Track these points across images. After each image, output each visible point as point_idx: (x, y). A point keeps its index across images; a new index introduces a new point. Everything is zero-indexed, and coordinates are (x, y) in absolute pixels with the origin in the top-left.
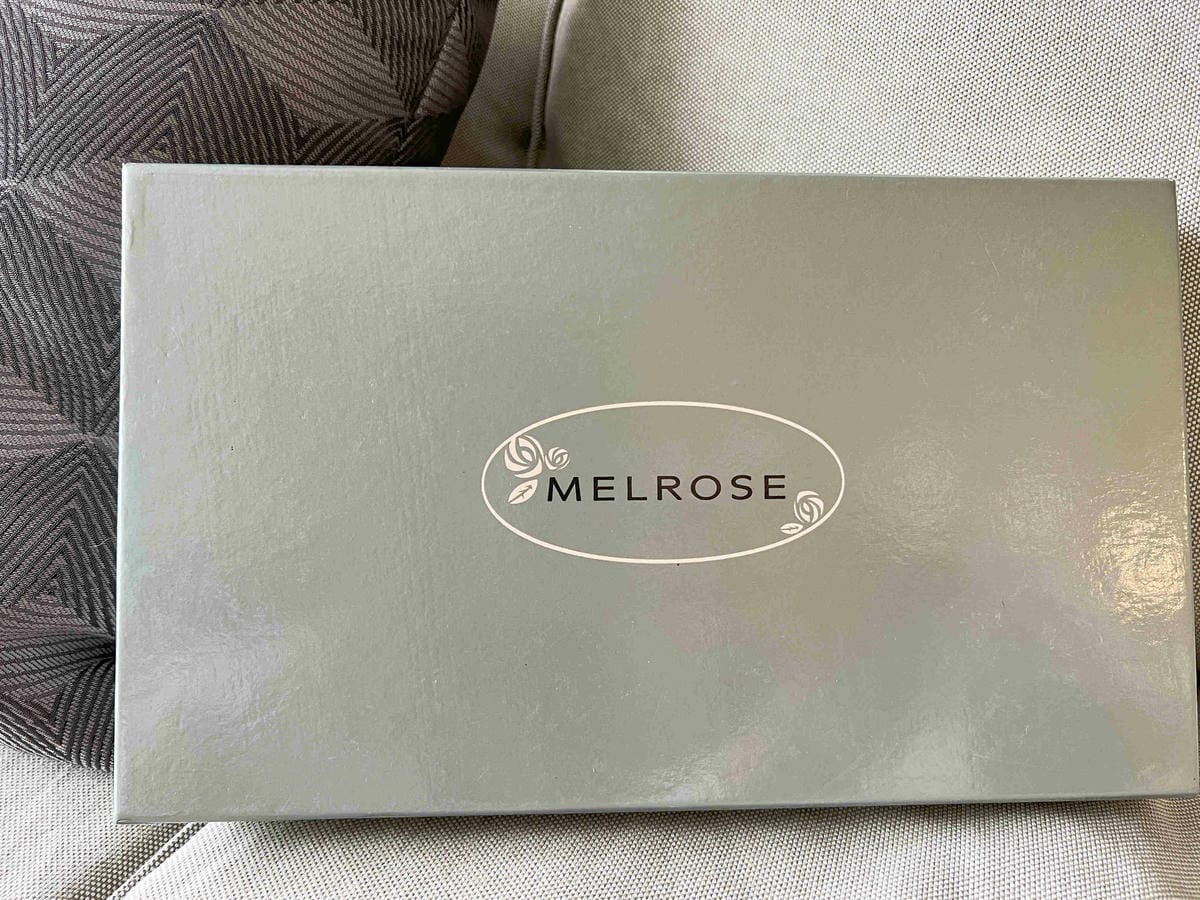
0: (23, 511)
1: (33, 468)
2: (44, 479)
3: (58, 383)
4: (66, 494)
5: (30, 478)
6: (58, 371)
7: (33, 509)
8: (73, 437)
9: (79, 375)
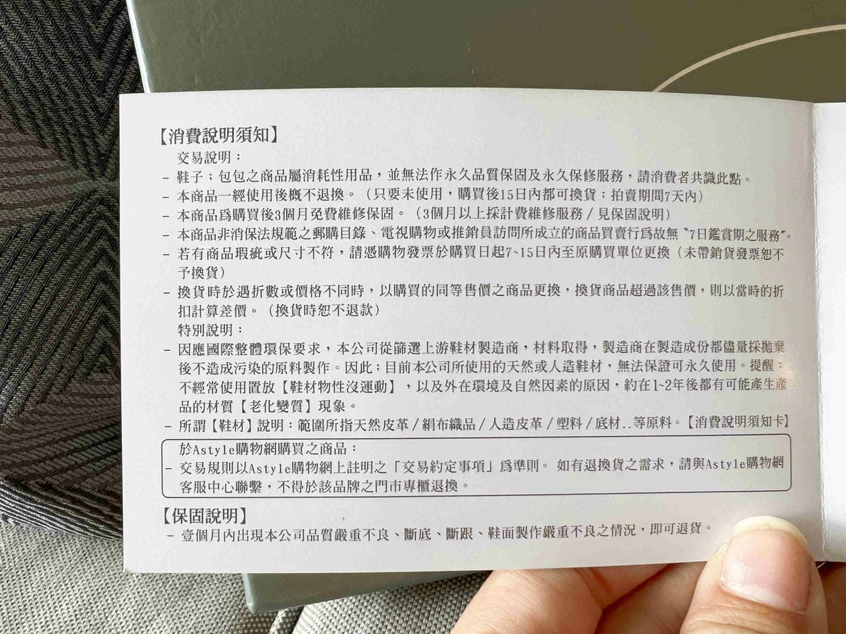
0: (47, 281)
1: (46, 228)
2: (62, 241)
3: (48, 121)
4: (91, 255)
5: (44, 241)
6: (43, 105)
7: (58, 276)
8: (81, 187)
9: (71, 109)
